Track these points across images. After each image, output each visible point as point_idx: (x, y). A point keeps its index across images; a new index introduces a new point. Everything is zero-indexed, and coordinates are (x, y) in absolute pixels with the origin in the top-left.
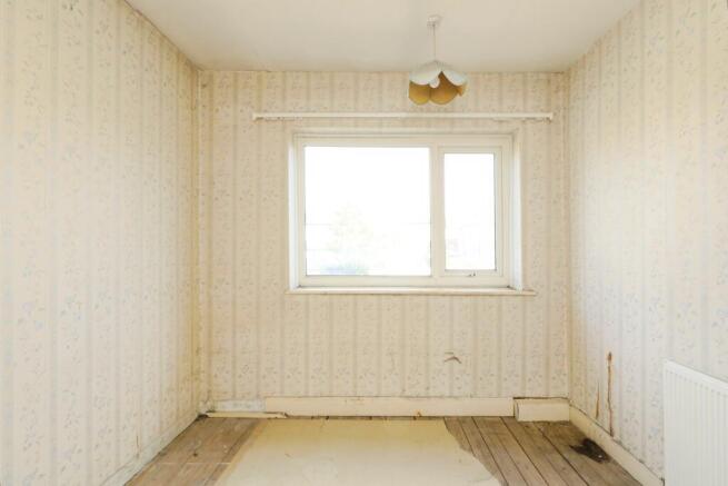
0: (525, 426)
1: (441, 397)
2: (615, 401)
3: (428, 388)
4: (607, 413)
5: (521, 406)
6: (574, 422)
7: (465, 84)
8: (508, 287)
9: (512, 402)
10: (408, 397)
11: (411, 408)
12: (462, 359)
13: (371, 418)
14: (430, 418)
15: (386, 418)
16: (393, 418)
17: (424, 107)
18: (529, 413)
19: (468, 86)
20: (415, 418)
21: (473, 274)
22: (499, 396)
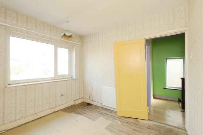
0: (77, 105)
1: (59, 106)
2: (93, 95)
3: (56, 104)
4: (91, 97)
5: (76, 102)
6: (85, 101)
7: (72, 35)
8: (71, 78)
9: (74, 101)
10: (51, 108)
11: (52, 111)
12: (64, 95)
13: (41, 118)
14: (57, 111)
15: (45, 116)
16: (47, 115)
17: (68, 39)
18: (77, 102)
19: (73, 35)
20: (53, 113)
21: (64, 76)
22: (71, 101)
